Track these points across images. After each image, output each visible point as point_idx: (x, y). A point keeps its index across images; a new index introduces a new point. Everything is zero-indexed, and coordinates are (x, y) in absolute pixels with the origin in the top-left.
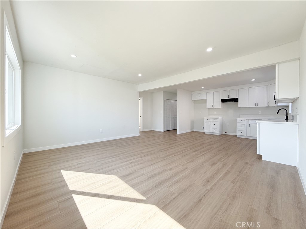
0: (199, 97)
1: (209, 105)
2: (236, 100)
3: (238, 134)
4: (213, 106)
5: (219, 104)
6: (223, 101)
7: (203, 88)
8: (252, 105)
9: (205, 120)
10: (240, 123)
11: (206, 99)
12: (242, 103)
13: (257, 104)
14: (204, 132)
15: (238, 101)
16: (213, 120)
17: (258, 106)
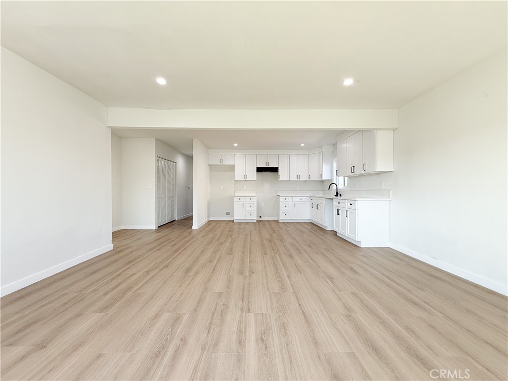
0: (221, 161)
1: (239, 175)
2: (275, 170)
3: (282, 218)
4: (245, 176)
5: (253, 175)
6: (260, 170)
7: (236, 145)
8: (293, 178)
9: (235, 199)
10: (285, 203)
11: (234, 166)
12: (282, 174)
13: (298, 177)
14: (233, 221)
15: (278, 172)
16: (248, 199)
17: (300, 180)
